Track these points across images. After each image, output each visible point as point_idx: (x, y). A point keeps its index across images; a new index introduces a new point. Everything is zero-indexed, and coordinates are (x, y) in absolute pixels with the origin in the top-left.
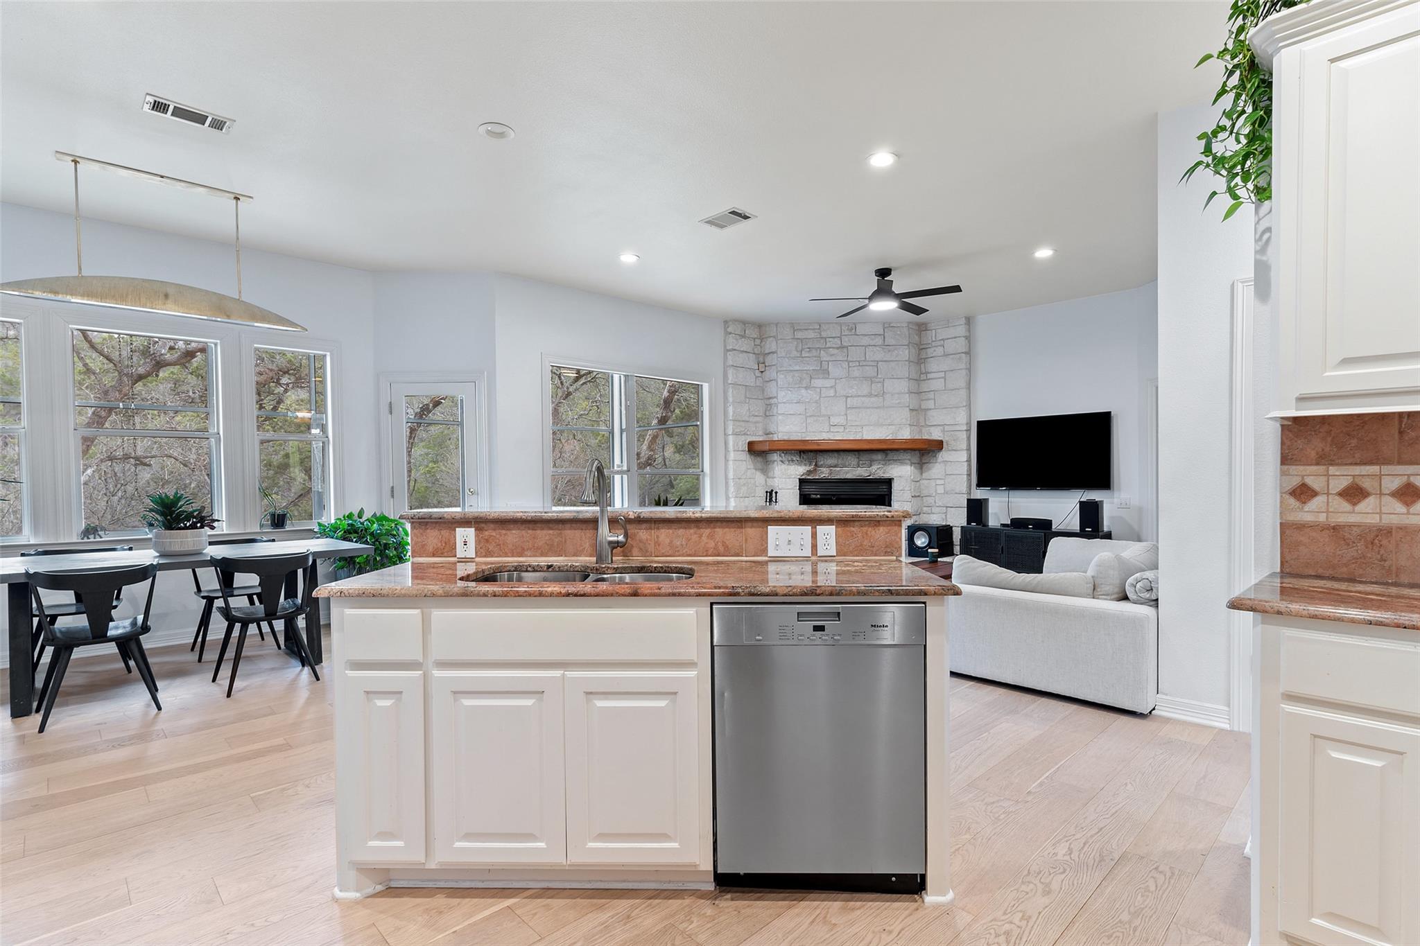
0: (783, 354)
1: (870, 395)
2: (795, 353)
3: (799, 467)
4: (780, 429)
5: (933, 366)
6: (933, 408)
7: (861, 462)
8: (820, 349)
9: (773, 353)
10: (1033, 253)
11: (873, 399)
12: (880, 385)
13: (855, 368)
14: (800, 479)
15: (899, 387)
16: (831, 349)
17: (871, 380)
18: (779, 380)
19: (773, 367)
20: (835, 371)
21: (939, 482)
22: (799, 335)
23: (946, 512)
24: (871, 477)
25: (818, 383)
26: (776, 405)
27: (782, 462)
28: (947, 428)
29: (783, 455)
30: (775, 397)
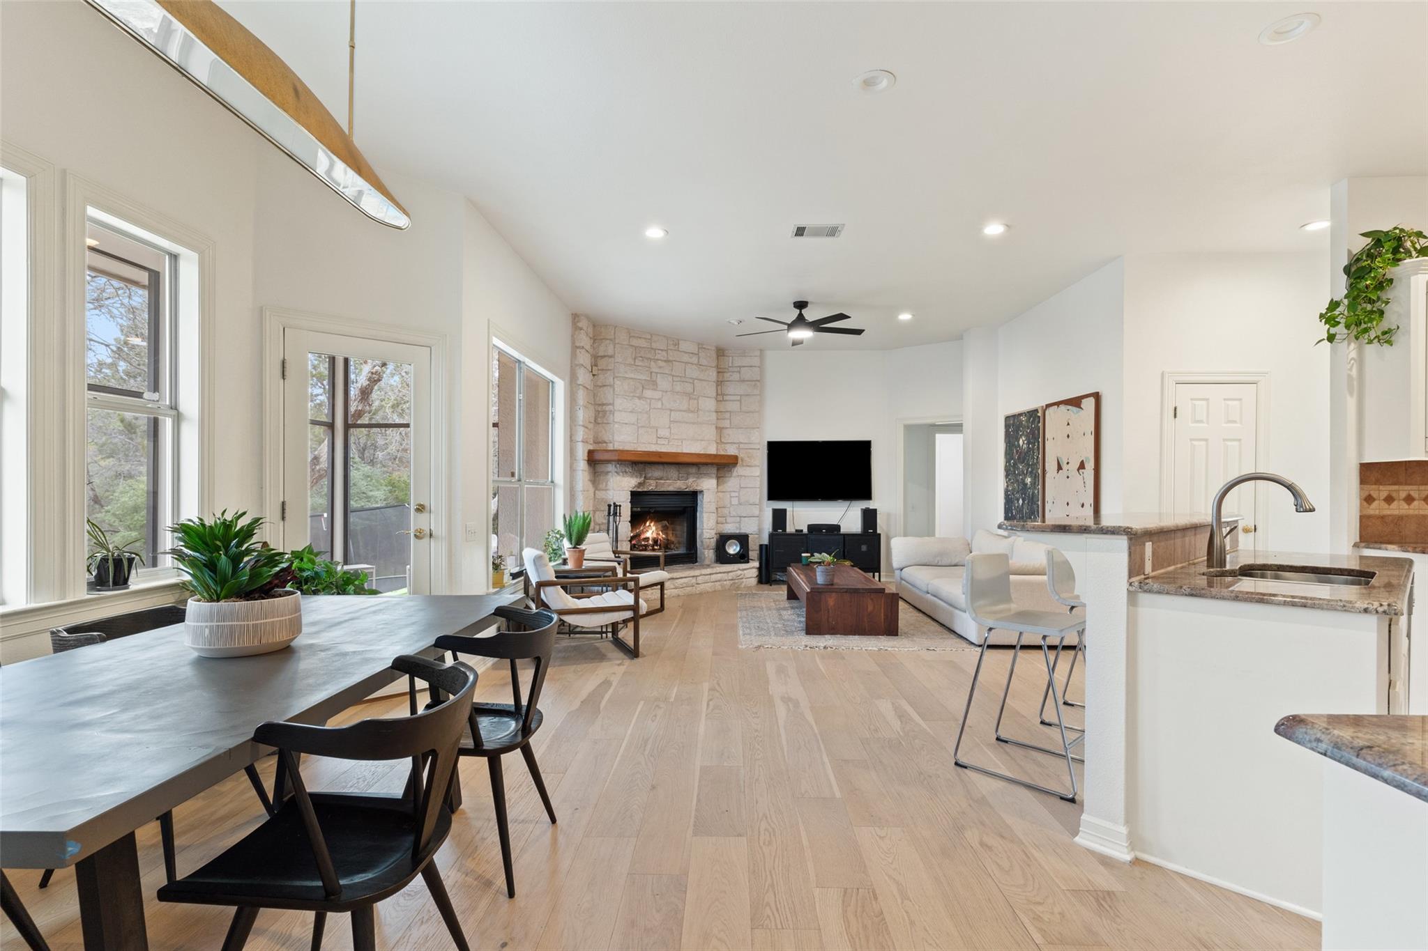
0: (620, 360)
1: (689, 411)
2: (630, 361)
3: (631, 479)
4: (616, 438)
5: (732, 389)
6: (729, 426)
7: (680, 475)
8: (651, 359)
9: (611, 357)
10: (899, 315)
11: (691, 415)
12: (696, 401)
13: (678, 383)
14: (631, 492)
15: (709, 404)
16: (660, 362)
17: (690, 396)
18: (616, 386)
19: (609, 372)
20: (663, 383)
21: (733, 494)
22: (635, 342)
23: (740, 522)
24: (687, 490)
25: (648, 393)
26: (613, 412)
27: (616, 472)
28: (742, 446)
29: (618, 466)
30: (610, 404)
